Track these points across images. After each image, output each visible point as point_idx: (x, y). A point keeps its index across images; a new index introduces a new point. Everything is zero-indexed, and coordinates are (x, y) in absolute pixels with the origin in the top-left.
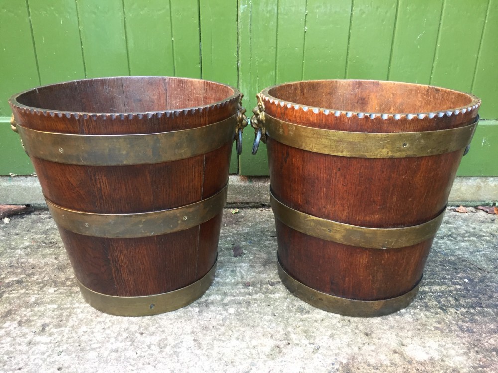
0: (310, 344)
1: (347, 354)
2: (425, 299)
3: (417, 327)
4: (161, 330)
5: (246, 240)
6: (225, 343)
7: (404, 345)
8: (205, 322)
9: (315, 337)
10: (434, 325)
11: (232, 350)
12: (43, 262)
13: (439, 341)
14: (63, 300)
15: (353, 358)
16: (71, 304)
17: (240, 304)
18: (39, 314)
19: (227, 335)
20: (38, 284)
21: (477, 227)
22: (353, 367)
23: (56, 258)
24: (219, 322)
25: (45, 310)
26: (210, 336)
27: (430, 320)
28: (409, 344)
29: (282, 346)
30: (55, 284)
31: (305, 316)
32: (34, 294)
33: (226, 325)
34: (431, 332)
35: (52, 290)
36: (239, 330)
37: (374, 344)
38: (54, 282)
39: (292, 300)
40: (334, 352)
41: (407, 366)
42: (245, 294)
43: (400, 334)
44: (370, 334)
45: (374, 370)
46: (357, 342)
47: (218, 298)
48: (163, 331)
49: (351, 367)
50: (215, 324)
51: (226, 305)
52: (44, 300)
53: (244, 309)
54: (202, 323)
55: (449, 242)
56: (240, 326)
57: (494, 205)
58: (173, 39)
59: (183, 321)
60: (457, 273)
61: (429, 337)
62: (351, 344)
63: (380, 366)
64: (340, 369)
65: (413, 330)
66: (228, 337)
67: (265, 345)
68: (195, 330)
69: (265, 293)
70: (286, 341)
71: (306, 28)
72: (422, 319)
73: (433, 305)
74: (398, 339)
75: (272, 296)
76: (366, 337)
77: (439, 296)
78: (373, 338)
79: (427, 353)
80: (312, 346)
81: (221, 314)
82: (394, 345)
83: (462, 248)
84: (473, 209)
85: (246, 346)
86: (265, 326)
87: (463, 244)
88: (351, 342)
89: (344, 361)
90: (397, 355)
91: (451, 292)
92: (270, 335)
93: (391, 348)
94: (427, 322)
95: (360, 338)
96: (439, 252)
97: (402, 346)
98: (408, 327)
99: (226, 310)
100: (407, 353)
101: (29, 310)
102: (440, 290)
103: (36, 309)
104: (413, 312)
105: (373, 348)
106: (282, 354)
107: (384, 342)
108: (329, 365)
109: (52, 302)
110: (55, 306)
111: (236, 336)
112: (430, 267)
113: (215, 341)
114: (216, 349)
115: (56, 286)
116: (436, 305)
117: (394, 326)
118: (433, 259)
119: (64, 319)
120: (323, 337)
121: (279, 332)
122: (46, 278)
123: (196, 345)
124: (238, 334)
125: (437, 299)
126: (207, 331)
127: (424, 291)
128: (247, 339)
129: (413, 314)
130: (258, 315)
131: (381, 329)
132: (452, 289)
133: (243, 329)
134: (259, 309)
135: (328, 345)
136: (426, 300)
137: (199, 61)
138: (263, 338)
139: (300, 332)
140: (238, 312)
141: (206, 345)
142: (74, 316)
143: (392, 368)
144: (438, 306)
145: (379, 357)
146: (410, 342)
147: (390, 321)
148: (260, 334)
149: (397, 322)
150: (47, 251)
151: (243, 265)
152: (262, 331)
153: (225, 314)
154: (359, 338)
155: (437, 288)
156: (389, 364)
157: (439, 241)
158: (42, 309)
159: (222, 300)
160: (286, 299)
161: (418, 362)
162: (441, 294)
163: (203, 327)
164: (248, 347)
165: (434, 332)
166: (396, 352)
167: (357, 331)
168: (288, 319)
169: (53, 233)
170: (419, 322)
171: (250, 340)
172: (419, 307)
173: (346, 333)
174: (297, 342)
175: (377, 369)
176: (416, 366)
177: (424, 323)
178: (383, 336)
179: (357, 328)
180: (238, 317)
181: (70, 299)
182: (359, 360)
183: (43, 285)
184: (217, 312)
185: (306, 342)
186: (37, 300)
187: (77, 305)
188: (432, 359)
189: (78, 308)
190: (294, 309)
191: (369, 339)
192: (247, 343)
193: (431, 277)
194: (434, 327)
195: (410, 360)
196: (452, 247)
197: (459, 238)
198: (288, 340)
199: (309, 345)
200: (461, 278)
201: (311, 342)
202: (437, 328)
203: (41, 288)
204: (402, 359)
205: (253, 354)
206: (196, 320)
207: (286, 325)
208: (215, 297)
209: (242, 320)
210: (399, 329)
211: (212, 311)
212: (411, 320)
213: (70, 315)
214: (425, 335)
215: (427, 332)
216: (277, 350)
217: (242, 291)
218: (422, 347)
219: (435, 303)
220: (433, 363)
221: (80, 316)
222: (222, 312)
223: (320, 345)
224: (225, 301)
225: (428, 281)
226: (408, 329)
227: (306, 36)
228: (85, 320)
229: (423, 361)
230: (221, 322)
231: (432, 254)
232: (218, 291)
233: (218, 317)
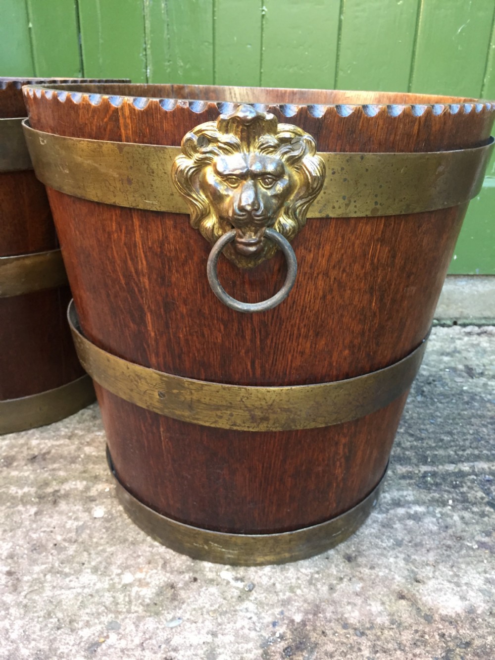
0: (237, 579)
1: (305, 601)
2: (462, 487)
3: (445, 541)
6: (67, 580)
7: (418, 581)
8: (42, 534)
10: (478, 538)
11: (79, 594)
13: (485, 572)
15: (316, 610)
19: (78, 563)
22: (314, 630)
24: (70, 535)
26: (43, 564)
27: (470, 529)
28: (429, 579)
29: (181, 585)
33: (80, 540)
34: (472, 553)
36: (104, 551)
37: (361, 579)
40: (281, 596)
41: (421, 628)
43: (413, 557)
44: (356, 557)
45: (355, 638)
46: (329, 576)
47: (80, 485)
49: (309, 631)
50: (60, 538)
51: (92, 499)
54: (35, 536)
56: (108, 543)
58: (31, 25)
61: (468, 564)
62: (317, 580)
63: (368, 629)
64: (289, 635)
65: (438, 548)
66: (77, 567)
67: (148, 584)
68: (17, 551)
70: (191, 574)
71: (264, 8)
72: (455, 526)
73: (476, 498)
74: (408, 567)
76: (348, 565)
77: (488, 481)
78: (359, 566)
79: (463, 598)
80: (240, 585)
81: (76, 519)
82: (399, 580)
85: (107, 586)
88: (316, 576)
89: (298, 618)
90: (403, 602)
92: (161, 562)
93: (394, 587)
94: (465, 531)
95: (336, 566)
96: (489, 401)
97: (415, 583)
98: (428, 542)
99: (89, 510)
100: (424, 599)
102: (489, 468)
104: (440, 512)
105: (358, 587)
106: (176, 603)
107: (381, 574)
108: (268, 626)
111: (93, 564)
112: (472, 427)
113: (49, 577)
114: (48, 593)
116: (482, 498)
117: (403, 539)
118: (479, 412)
123: (10, 584)
124: (99, 559)
125: (484, 485)
126: (40, 553)
127: (460, 471)
128: (115, 570)
129: (439, 515)
131: (377, 546)
133: (113, 549)
135: (272, 581)
136: (465, 489)
137: (78, 66)
138: (146, 567)
140: (112, 515)
141: (28, 584)
143: (391, 633)
144: (486, 500)
145: (368, 608)
146: (431, 575)
147: (396, 529)
148: (140, 560)
149: (410, 531)
152: (148, 554)
153: (85, 516)
154: (333, 566)
155: (484, 465)
156: (387, 623)
157: (490, 383)
159: (87, 489)
161: (444, 619)
162: (491, 477)
163: (35, 544)
164: (112, 588)
165: (478, 552)
166: (402, 597)
170: (450, 531)
171: (119, 571)
172: (450, 502)
175: (363, 634)
176: (441, 626)
177: (458, 535)
178: (380, 562)
180: (108, 525)
182: (328, 615)
184: (70, 514)
188: (471, 611)
191: (352, 568)
192: (112, 579)
193: (474, 445)
194: (477, 542)
195: (428, 613)
198: (195, 572)
199: (233, 583)
201: (239, 576)
202: (482, 545)
204: (414, 612)
205: (118, 604)
206: (24, 530)
208: (75, 485)
209: (115, 531)
210: (412, 546)
211: (61, 513)
212: (435, 528)
214: (460, 560)
215: (464, 552)
216: (169, 595)
218: (452, 585)
219: (480, 494)
220: (473, 620)
222: (80, 515)
223: (255, 582)
224: (93, 492)
225: (468, 452)
226: (428, 546)
227: (264, 22)
229: (454, 615)
230: (73, 535)
231: (476, 404)
232: (85, 472)
233: (70, 524)
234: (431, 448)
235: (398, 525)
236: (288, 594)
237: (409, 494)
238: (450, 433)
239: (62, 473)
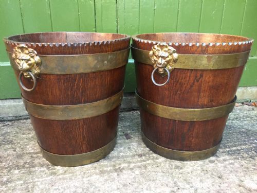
0: (191, 187)
1: (214, 190)
2: (241, 153)
3: (244, 170)
4: (97, 189)
5: (130, 129)
7: (242, 181)
9: (192, 183)
10: (252, 167)
12: (6, 153)
14: (26, 177)
16: (32, 180)
17: (140, 167)
18: (12, 189)
20: (6, 168)
21: (248, 113)
23: (14, 151)
24: (132, 180)
25: (16, 186)
26: (130, 190)
27: (249, 165)
28: (245, 180)
29: (175, 191)
30: (18, 167)
31: (181, 171)
32: (5, 175)
33: (137, 181)
34: (252, 172)
35: (17, 172)
36: (146, 184)
37: (226, 183)
38: (17, 166)
39: (170, 162)
42: (141, 161)
43: (237, 175)
44: (221, 177)
46: (217, 183)
47: (126, 165)
48: (99, 190)
50: (130, 182)
51: (133, 169)
52: (13, 178)
53: (144, 171)
54: (122, 182)
55: (238, 122)
56: (146, 181)
57: (250, 101)
58: (79, 13)
59: (110, 182)
60: (250, 138)
61: (253, 175)
62: (214, 184)
65: (243, 172)
66: (141, 189)
67: (166, 192)
68: (119, 187)
69: (153, 159)
70: (177, 187)
71: (155, 7)
72: (244, 165)
74: (237, 178)
75: (157, 161)
76: (220, 179)
78: (224, 179)
80: (193, 188)
82: (237, 182)
83: (246, 124)
84: (241, 104)
86: (161, 180)
87: (245, 122)
91: (251, 148)
92: (166, 185)
95: (217, 180)
96: (236, 127)
100: (246, 186)
101: (4, 186)
102: (245, 147)
103: (9, 185)
104: (238, 161)
105: (227, 185)
107: (231, 181)
109: (19, 179)
110: (22, 182)
111: (145, 187)
112: (235, 136)
115: (18, 169)
117: (232, 170)
118: (234, 131)
119: (30, 190)
120: (196, 182)
121: (170, 182)
122: (11, 164)
125: (246, 152)
126: (127, 187)
128: (153, 189)
130: (154, 173)
131: (225, 173)
132: (251, 146)
133: (148, 183)
134: (153, 169)
135: (202, 186)
137: (94, 26)
138: (162, 187)
139: (182, 181)
140: (141, 173)
142: (37, 187)
144: (249, 157)
148: (159, 185)
149: (232, 168)
150: (7, 146)
151: (134, 144)
152: (160, 183)
155: (243, 147)
157: (233, 122)
158: (13, 185)
159: (129, 166)
160: (166, 161)
161: (254, 190)
162: (247, 150)
163: (123, 184)
165: (254, 171)
166: (240, 186)
167: (213, 176)
168: (172, 174)
169: (8, 135)
170: (244, 167)
171: (155, 189)
172: (240, 158)
173: (208, 178)
174: (183, 187)
177: (246, 167)
178: (229, 177)
179: (212, 174)
180: (142, 176)
181: (31, 176)
183: (10, 169)
184: (129, 174)
185: (188, 186)
186: (8, 179)
187: (36, 180)
189: (38, 181)
190: (173, 167)
191: (222, 180)
193: (238, 141)
195: (249, 189)
196: (241, 124)
197: (242, 119)
200: (253, 140)
202: (254, 169)
203: (9, 171)
204: (245, 189)
206: (117, 180)
207: (173, 177)
208: (124, 165)
209: (146, 177)
210: (235, 172)
211: (125, 174)
212: (239, 166)
213: (34, 187)
214: (250, 174)
215: (250, 172)
217: (139, 159)
218: (252, 181)
219: (247, 155)
221: (41, 187)
222: (132, 174)
223: (197, 187)
224: (131, 167)
225: (237, 143)
226: (240, 171)
227: (155, 12)
228: (45, 189)
231: (232, 129)
232: (124, 161)
233: (130, 177)
234: (226, 143)
235: (228, 167)
236: (208, 190)
237: (227, 157)
238: (229, 138)
239: (118, 162)
